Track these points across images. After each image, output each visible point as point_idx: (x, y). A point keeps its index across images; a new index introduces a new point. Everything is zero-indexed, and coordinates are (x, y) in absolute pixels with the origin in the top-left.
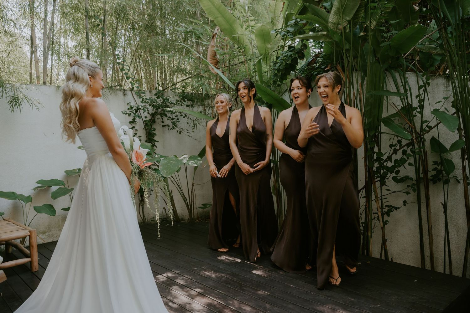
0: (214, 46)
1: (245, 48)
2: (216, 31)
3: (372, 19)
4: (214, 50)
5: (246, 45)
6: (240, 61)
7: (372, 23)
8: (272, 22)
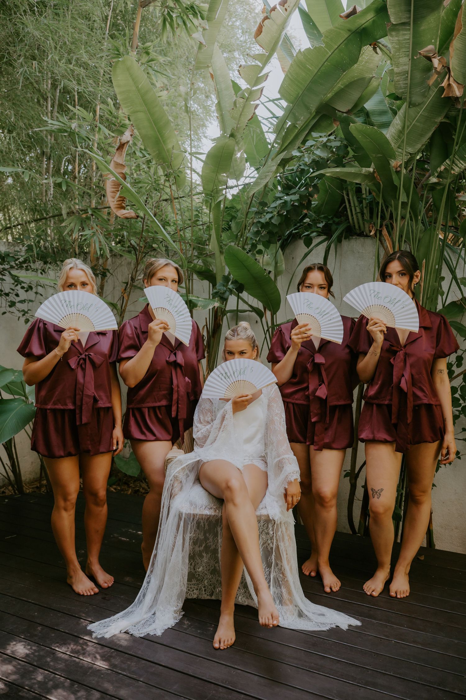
0: (122, 165)
1: (178, 176)
2: (127, 136)
3: (456, 156)
4: (122, 173)
5: (180, 172)
6: (165, 197)
7: (456, 165)
8: (232, 135)
